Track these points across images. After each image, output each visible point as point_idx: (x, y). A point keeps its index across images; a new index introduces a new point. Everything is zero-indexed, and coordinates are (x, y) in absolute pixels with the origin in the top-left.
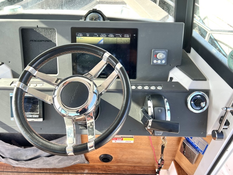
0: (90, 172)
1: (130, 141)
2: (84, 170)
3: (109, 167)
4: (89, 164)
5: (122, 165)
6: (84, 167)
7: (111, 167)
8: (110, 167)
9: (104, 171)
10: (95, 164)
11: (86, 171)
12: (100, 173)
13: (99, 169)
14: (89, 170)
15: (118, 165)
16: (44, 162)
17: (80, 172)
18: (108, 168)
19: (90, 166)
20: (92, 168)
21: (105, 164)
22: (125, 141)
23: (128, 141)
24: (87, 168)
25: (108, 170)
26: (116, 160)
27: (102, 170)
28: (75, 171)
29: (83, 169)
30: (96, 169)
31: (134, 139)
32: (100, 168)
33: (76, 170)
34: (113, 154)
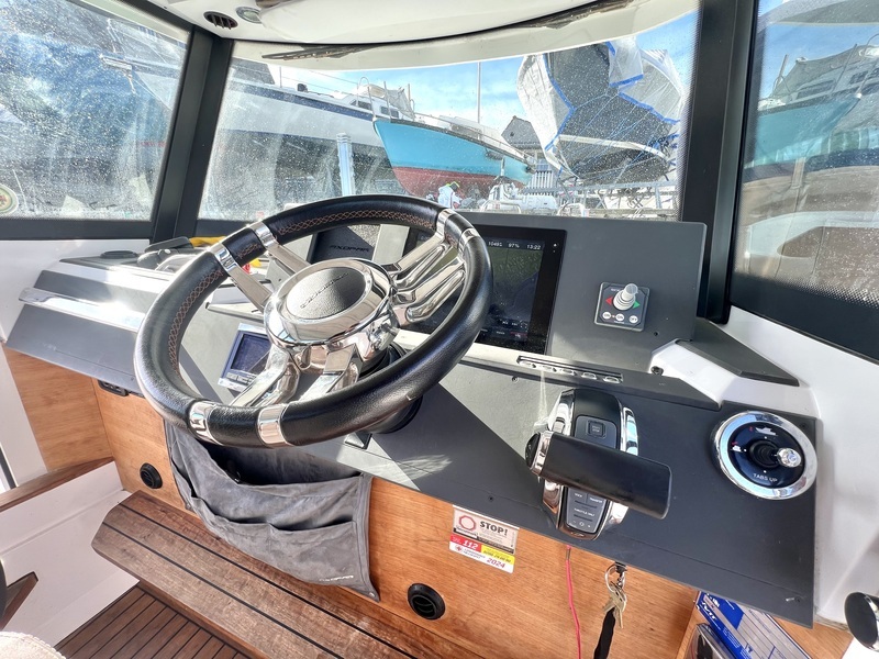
0: (373, 631)
1: (503, 562)
2: (360, 618)
3: (429, 637)
4: (379, 604)
5: (469, 648)
6: (363, 608)
7: (436, 643)
8: (432, 640)
9: (413, 646)
10: (394, 610)
11: (364, 624)
12: (397, 646)
13: (400, 632)
14: (371, 624)
15: (456, 645)
16: (267, 540)
17: (346, 620)
18: (427, 642)
19: (379, 612)
20: (382, 620)
21: (420, 621)
22: (488, 557)
23: (498, 560)
24: (370, 614)
25: (425, 649)
26: (454, 621)
27: (407, 641)
28: (337, 611)
29: (359, 613)
30: (394, 629)
31: (517, 558)
32: (405, 630)
33: (340, 606)
34: (447, 594)
